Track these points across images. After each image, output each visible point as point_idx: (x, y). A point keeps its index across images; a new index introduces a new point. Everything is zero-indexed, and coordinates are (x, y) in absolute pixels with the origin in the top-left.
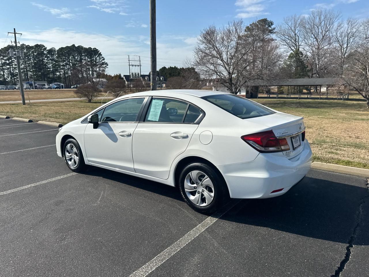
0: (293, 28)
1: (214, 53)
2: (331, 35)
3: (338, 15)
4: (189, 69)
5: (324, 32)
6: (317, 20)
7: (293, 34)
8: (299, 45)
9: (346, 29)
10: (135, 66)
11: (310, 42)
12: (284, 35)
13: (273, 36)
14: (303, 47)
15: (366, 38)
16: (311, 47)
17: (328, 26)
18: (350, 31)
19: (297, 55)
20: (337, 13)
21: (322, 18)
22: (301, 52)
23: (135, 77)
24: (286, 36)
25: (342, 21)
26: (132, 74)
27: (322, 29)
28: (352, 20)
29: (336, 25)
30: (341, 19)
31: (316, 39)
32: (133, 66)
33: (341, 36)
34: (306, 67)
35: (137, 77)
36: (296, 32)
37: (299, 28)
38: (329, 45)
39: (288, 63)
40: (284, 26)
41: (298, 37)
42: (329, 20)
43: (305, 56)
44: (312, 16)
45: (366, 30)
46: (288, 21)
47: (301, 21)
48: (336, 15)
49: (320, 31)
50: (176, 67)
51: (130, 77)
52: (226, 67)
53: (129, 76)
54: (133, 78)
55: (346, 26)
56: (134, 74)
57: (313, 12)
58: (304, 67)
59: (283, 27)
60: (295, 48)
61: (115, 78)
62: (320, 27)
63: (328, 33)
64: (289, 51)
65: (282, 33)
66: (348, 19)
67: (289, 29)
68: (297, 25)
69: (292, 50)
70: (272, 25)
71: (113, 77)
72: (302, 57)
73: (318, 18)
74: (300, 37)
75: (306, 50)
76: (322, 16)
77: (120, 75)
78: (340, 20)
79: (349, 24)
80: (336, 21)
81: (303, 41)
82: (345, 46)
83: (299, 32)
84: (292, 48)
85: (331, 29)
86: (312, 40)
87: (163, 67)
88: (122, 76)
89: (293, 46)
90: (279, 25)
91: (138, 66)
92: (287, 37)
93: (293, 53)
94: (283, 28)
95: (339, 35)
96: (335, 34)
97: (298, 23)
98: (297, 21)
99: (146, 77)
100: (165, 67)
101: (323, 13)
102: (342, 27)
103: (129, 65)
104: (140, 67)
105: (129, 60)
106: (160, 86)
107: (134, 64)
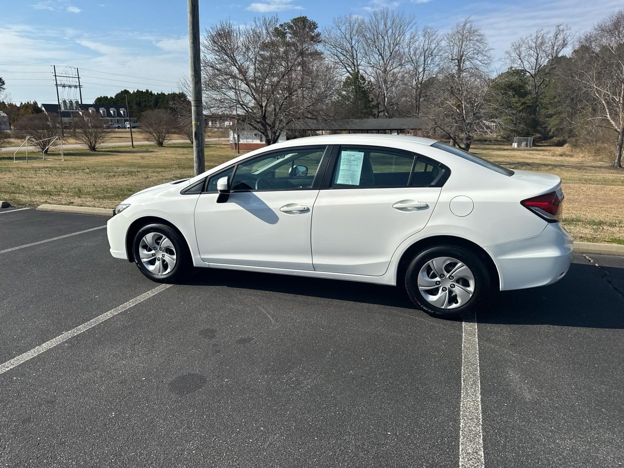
0: (348, 36)
1: (235, 70)
2: (402, 50)
3: (411, 21)
4: (173, 96)
5: (392, 45)
6: (382, 27)
7: (349, 45)
8: (358, 64)
9: (422, 44)
10: (70, 86)
11: (373, 61)
12: (335, 47)
13: (319, 47)
14: (364, 67)
15: (452, 59)
16: (375, 69)
17: (397, 36)
18: (427, 46)
19: (356, 79)
20: (410, 18)
21: (389, 24)
22: (362, 76)
23: (70, 109)
24: (337, 49)
25: (417, 31)
26: (65, 102)
27: (390, 41)
28: (429, 30)
29: (408, 36)
30: (414, 27)
31: (382, 56)
32: (64, 86)
33: (415, 54)
34: (370, 100)
35: (74, 108)
36: (354, 42)
37: (356, 37)
38: (400, 67)
39: (344, 93)
40: (335, 31)
41: (356, 51)
42: (398, 28)
43: (369, 83)
44: (374, 19)
45: (452, 47)
46: (340, 24)
47: (360, 25)
48: (408, 20)
49: (387, 43)
50: (150, 91)
51: (60, 109)
52: (254, 96)
53: (57, 107)
54: (67, 111)
55: (422, 38)
56: (67, 102)
57: (376, 13)
58: (367, 100)
59: (332, 33)
60: (353, 69)
61: (24, 109)
62: (386, 38)
63: (397, 47)
64: (344, 73)
65: (332, 43)
66: (424, 29)
67: (342, 37)
68: (354, 32)
69: (348, 72)
70: (315, 29)
71: (19, 108)
72: (364, 83)
73: (383, 23)
74: (358, 51)
75: (369, 73)
76: (388, 20)
77: (35, 103)
78: (413, 30)
79: (426, 36)
80: (407, 30)
81: (364, 58)
82: (421, 70)
83: (357, 44)
84: (348, 68)
85: (401, 42)
86: (375, 58)
87: (123, 90)
88: (40, 106)
89: (349, 65)
90: (327, 28)
91: (76, 87)
92: (340, 50)
93: (351, 77)
94: (333, 36)
95: (412, 52)
96: (407, 50)
97: (355, 28)
98: (354, 26)
99: (90, 108)
100: (128, 91)
101: (390, 15)
102: (416, 41)
103: (57, 85)
104: (78, 88)
105: (55, 76)
106: (121, 126)
107: (68, 83)
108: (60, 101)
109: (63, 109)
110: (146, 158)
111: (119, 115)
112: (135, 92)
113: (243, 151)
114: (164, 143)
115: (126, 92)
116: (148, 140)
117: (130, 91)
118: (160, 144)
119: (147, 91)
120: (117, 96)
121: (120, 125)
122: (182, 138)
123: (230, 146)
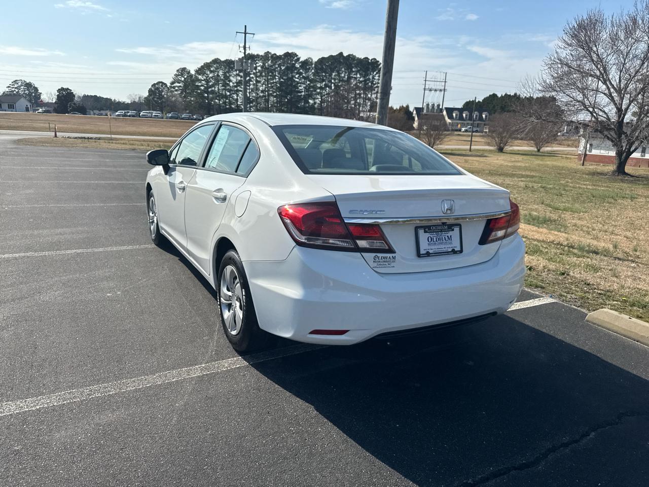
10: (436, 91)
23: (431, 112)
26: (428, 105)
32: (430, 90)
35: (435, 111)
50: (518, 94)
51: (423, 111)
52: (613, 98)
53: (422, 109)
54: (428, 113)
56: (430, 105)
61: (398, 111)
71: (395, 111)
77: (408, 107)
87: (492, 94)
88: (411, 109)
91: (441, 90)
99: (455, 112)
100: (496, 95)
103: (425, 89)
104: (443, 92)
105: (426, 81)
106: (479, 131)
107: (434, 88)
108: (425, 104)
109: (425, 111)
110: (470, 162)
111: (481, 118)
112: (503, 95)
113: (589, 163)
114: (504, 149)
115: (494, 96)
116: (489, 144)
117: (498, 95)
118: (501, 150)
119: (515, 94)
120: (485, 100)
121: (478, 129)
122: (528, 145)
123: (577, 157)
